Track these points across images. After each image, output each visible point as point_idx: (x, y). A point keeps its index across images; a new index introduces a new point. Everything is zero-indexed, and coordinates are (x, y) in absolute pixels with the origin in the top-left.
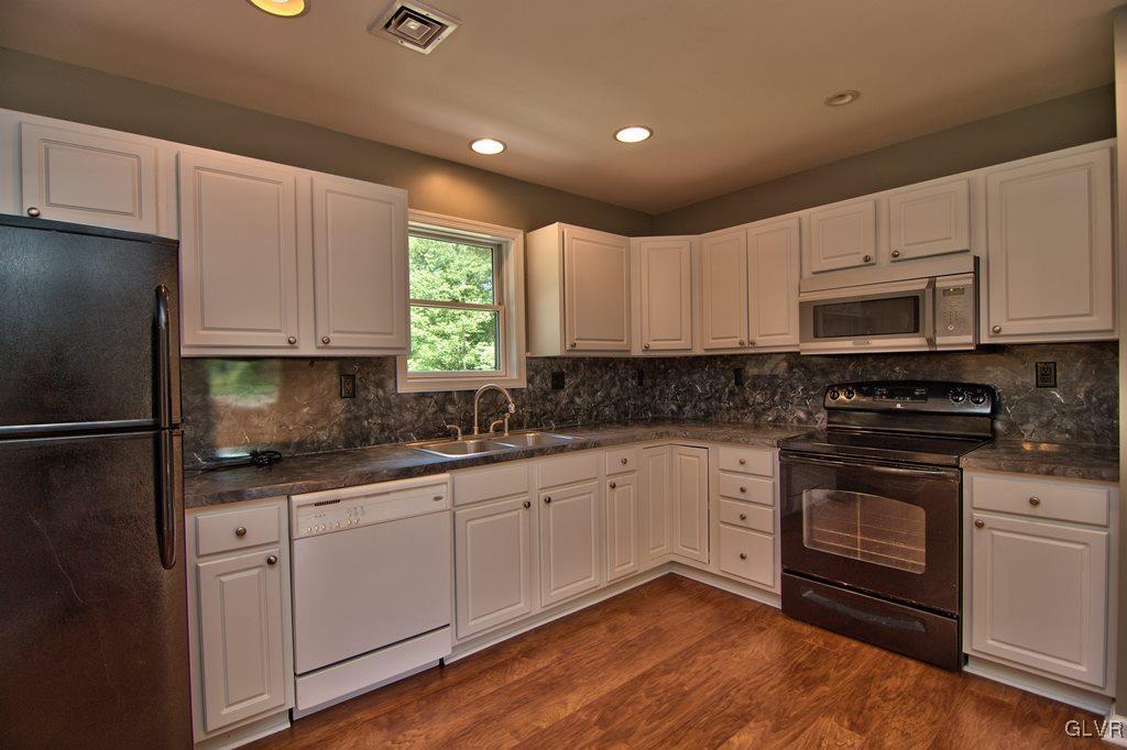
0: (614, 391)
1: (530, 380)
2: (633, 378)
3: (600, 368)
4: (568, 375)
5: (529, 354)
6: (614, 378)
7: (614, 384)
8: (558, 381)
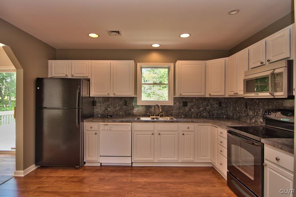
0: (208, 108)
1: (174, 103)
2: (216, 104)
3: (202, 100)
4: (189, 102)
5: (175, 96)
6: (208, 104)
7: (208, 106)
8: (185, 104)
